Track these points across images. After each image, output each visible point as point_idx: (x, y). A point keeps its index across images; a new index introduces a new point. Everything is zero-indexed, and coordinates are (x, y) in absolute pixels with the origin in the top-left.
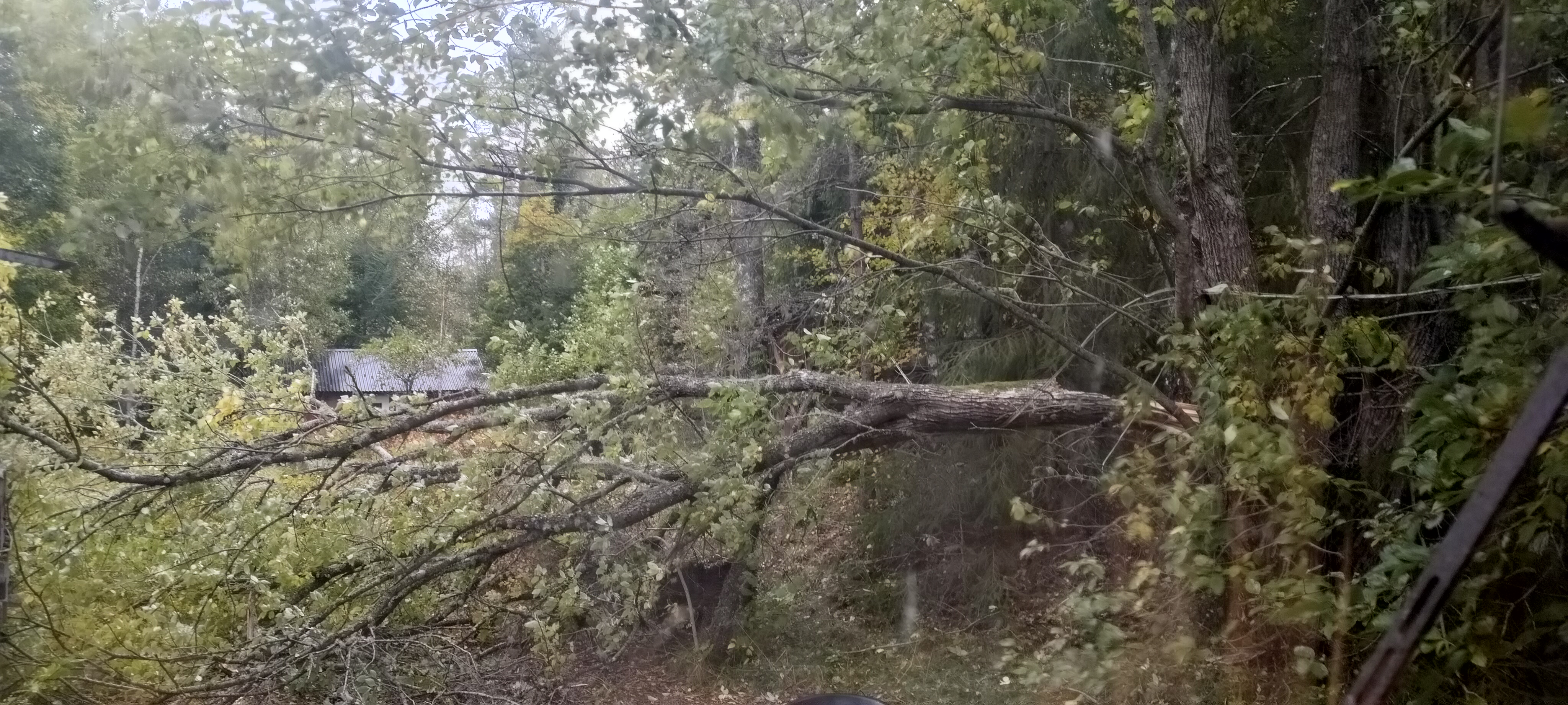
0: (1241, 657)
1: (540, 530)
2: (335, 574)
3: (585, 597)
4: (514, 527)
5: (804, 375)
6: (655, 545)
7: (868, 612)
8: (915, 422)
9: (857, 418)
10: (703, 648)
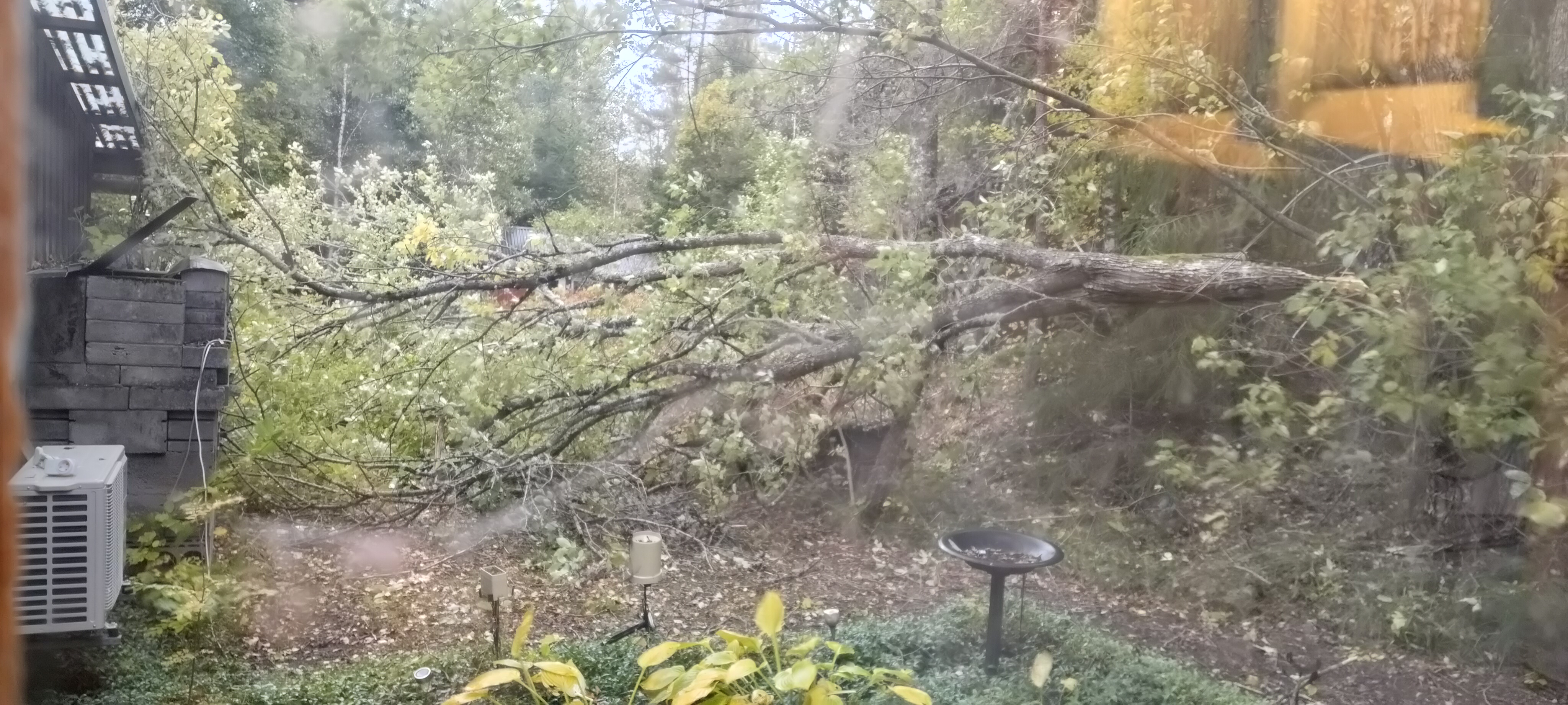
0: (1425, 549)
1: (708, 378)
2: (516, 407)
3: (747, 442)
4: (684, 372)
5: (977, 239)
6: (817, 401)
7: (1026, 486)
8: (1091, 291)
9: (1029, 285)
10: (859, 502)
